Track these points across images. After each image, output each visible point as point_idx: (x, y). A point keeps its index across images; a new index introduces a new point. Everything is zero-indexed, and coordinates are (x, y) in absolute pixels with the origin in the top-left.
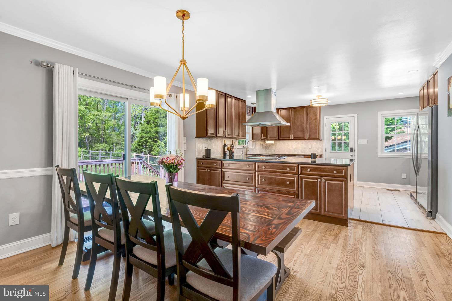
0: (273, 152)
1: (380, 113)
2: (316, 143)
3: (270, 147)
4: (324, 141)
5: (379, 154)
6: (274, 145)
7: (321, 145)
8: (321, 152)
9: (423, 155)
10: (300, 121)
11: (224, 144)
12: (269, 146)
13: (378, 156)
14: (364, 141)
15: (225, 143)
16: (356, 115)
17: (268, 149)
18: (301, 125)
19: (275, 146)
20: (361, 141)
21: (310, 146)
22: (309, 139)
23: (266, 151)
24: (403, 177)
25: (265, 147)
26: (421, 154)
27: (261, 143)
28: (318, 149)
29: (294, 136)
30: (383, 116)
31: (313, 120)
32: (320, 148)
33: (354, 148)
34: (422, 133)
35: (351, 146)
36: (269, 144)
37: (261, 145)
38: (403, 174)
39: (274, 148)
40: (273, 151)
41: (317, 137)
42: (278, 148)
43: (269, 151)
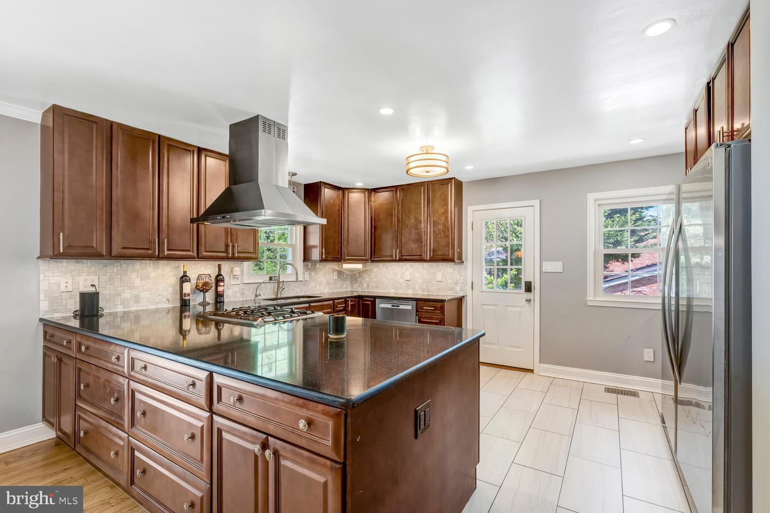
0: (364, 289)
1: (591, 197)
2: (451, 270)
3: (360, 277)
4: (469, 263)
5: (590, 297)
6: (367, 274)
7: (463, 274)
8: (462, 290)
9: (694, 304)
10: (413, 217)
11: (182, 274)
12: (357, 275)
13: (586, 303)
14: (553, 266)
15: (185, 272)
16: (536, 203)
17: (356, 280)
18: (417, 226)
19: (370, 275)
20: (549, 266)
21: (439, 276)
22: (433, 260)
23: (352, 287)
24: (646, 359)
25: (349, 278)
26: (689, 299)
27: (336, 268)
28: (456, 284)
29: (401, 251)
30: (599, 205)
31: (440, 215)
32: (459, 282)
33: (533, 283)
34: (690, 247)
35: (525, 277)
36: (358, 271)
37: (336, 273)
38: (646, 350)
39: (367, 279)
40: (365, 285)
41: (449, 255)
42: (375, 280)
43: (358, 285)
